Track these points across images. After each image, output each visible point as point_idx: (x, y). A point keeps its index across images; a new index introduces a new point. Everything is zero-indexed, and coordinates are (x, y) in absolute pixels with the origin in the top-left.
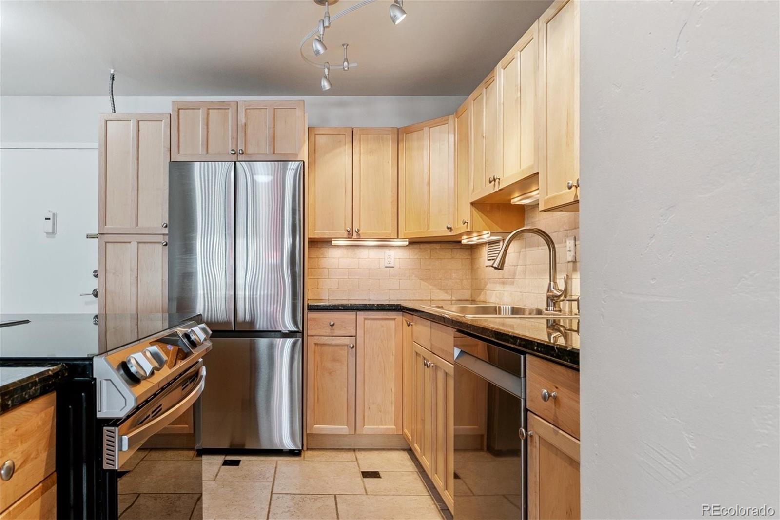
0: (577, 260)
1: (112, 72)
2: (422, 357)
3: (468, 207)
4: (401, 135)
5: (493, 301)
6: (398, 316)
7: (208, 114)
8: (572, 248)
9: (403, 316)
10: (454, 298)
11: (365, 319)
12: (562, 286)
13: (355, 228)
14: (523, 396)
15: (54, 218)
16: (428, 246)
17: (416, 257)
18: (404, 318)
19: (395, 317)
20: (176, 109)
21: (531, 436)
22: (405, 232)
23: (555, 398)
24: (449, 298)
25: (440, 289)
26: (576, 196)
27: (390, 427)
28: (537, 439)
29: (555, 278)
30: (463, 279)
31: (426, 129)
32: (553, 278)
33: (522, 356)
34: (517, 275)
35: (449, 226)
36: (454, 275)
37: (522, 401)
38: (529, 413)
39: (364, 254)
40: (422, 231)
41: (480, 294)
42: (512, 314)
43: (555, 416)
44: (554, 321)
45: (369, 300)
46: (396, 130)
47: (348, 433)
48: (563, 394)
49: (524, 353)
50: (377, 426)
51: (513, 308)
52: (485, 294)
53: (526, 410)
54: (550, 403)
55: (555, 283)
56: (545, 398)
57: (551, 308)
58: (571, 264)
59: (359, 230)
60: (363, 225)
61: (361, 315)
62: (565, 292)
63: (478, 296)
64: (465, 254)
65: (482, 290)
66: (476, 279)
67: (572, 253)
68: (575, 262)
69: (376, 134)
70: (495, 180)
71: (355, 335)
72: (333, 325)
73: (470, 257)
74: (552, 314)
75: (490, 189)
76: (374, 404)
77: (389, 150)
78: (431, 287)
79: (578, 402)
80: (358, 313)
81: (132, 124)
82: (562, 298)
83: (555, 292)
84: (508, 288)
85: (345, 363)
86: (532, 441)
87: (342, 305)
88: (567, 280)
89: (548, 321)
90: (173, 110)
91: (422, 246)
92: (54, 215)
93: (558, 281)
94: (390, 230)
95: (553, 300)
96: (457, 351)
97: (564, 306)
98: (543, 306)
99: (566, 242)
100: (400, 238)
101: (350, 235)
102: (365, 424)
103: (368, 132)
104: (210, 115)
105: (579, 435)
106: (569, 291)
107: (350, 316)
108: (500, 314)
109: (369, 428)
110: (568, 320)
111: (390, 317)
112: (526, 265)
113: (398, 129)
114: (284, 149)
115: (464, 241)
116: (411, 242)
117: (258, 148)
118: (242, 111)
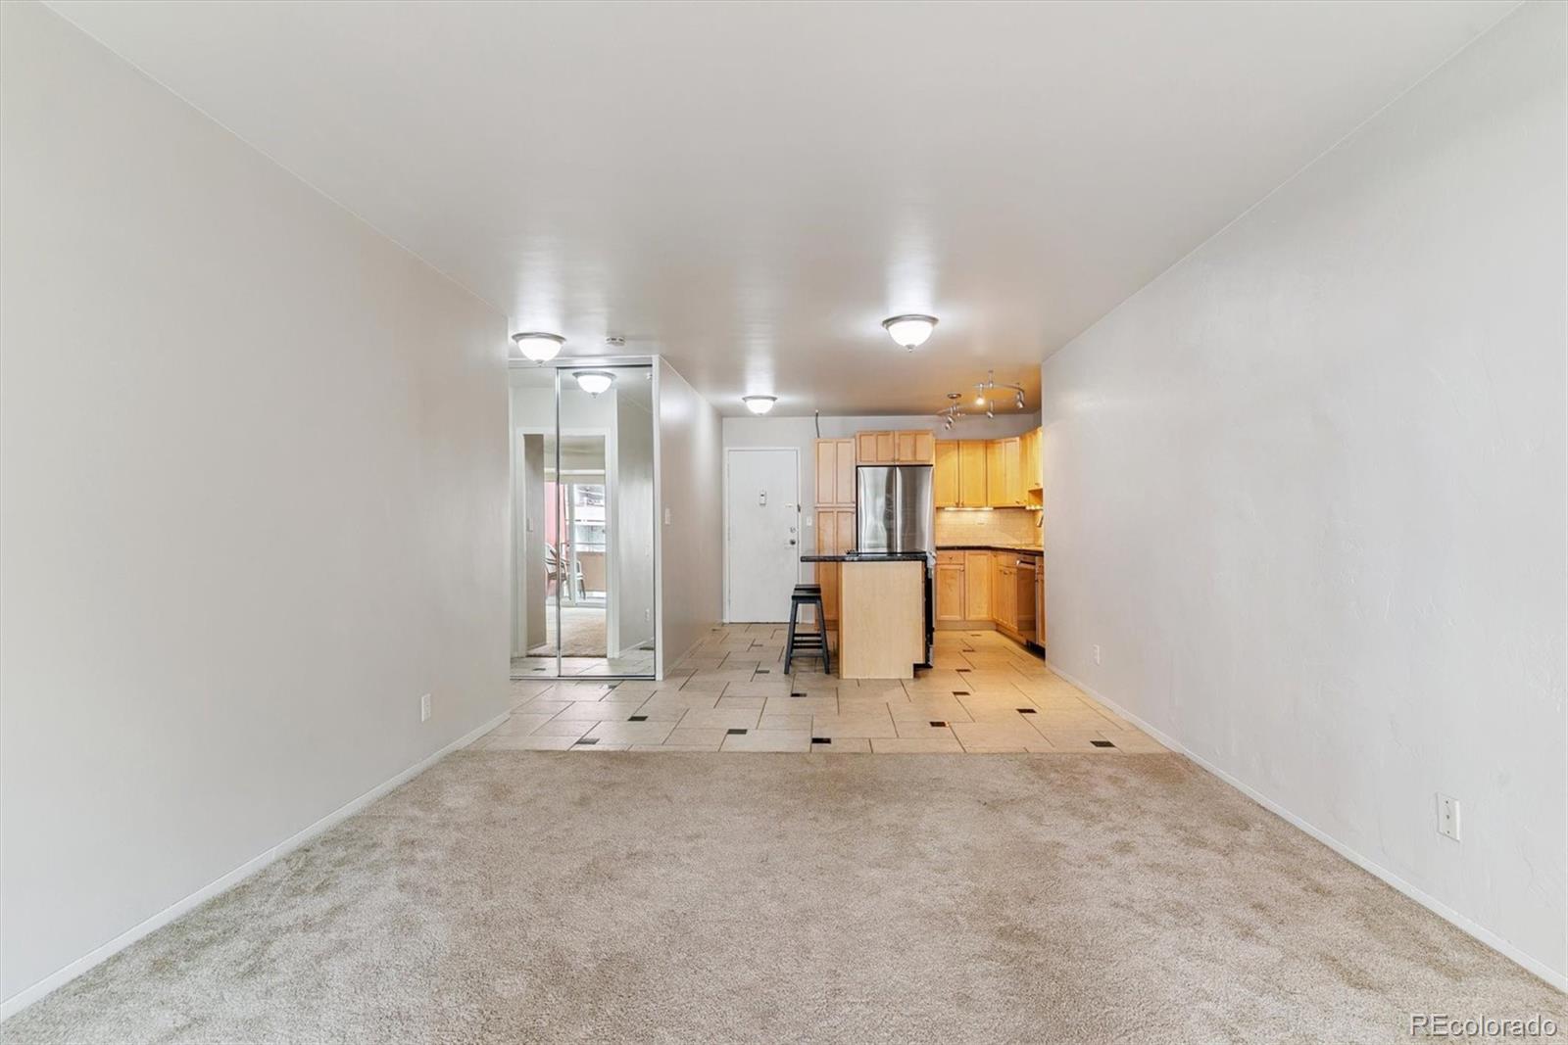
1: (817, 412)
3: (1027, 493)
4: (988, 443)
6: (989, 553)
7: (878, 438)
9: (991, 552)
11: (969, 555)
13: (961, 502)
15: (766, 495)
16: (1005, 510)
17: (998, 517)
19: (987, 553)
20: (859, 432)
21: (1037, 580)
22: (993, 503)
30: (1019, 530)
31: (1003, 444)
35: (1019, 501)
38: (1037, 574)
39: (964, 515)
40: (1003, 503)
46: (986, 441)
47: (960, 620)
50: (977, 616)
59: (963, 503)
60: (964, 499)
61: (967, 552)
69: (972, 442)
71: (963, 563)
73: (1030, 517)
76: (975, 602)
77: (981, 453)
78: (1007, 536)
80: (965, 551)
81: (833, 444)
85: (958, 580)
86: (1037, 582)
87: (956, 547)
90: (857, 433)
91: (1000, 510)
92: (766, 493)
94: (982, 502)
96: (1018, 562)
100: (989, 506)
101: (957, 505)
102: (970, 614)
103: (967, 441)
107: (962, 553)
109: (972, 617)
111: (984, 553)
114: (922, 458)
115: (1028, 508)
116: (995, 508)
117: (906, 458)
118: (897, 437)
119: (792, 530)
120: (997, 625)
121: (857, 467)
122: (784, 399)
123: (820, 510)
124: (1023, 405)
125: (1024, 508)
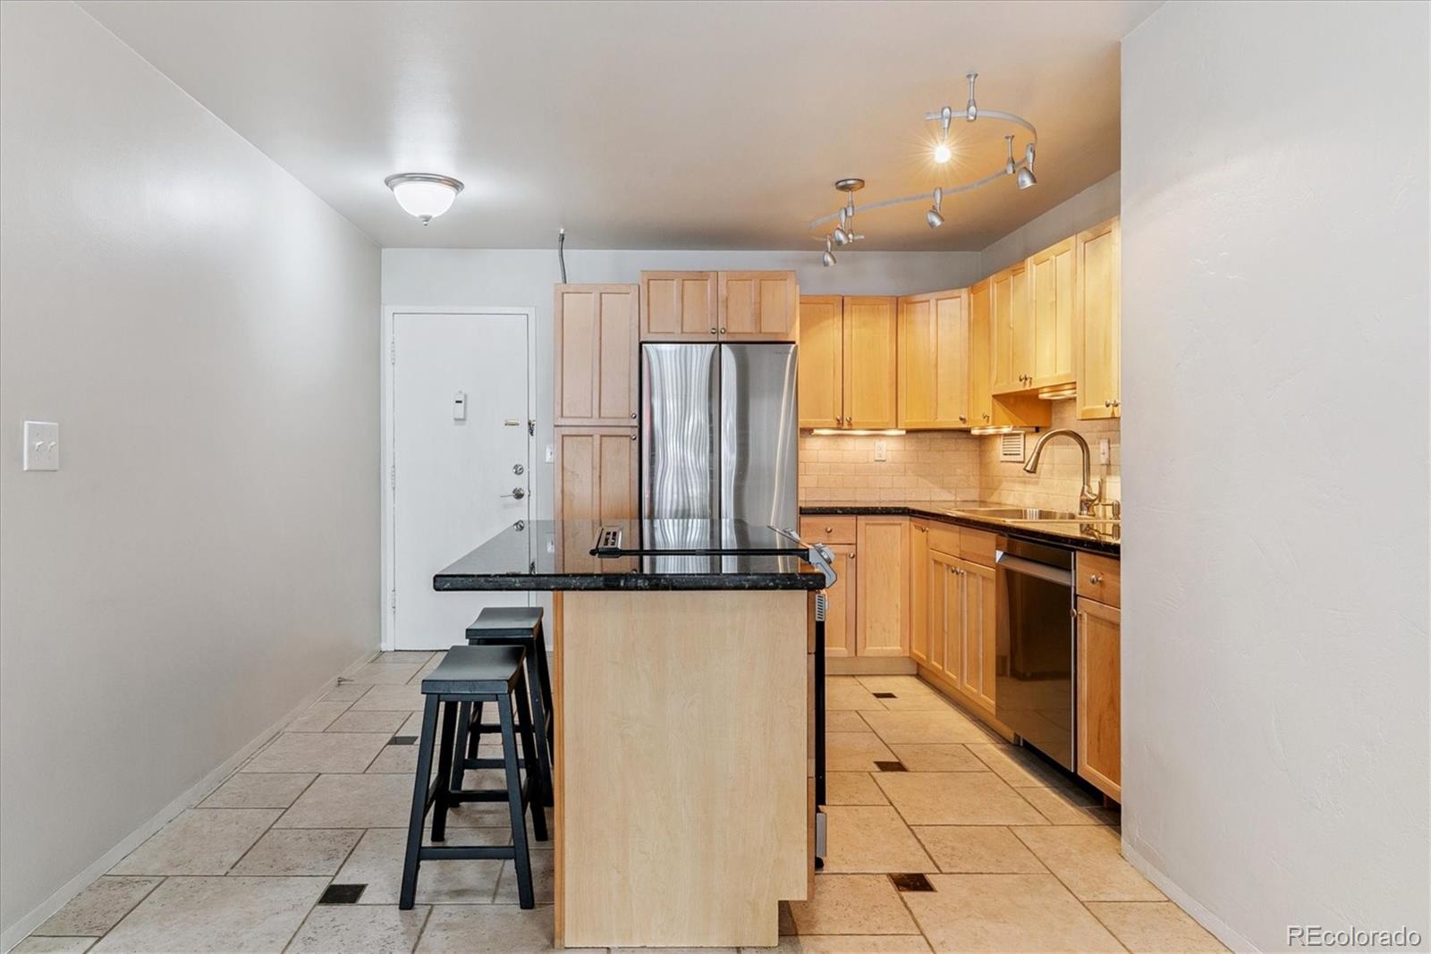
0: (1112, 463)
1: (562, 232)
2: (945, 566)
3: (990, 400)
4: (900, 305)
5: (1011, 503)
6: (905, 521)
7: (683, 285)
8: (1106, 451)
9: (910, 520)
10: (958, 499)
11: (866, 524)
12: (1096, 491)
13: (847, 417)
14: (1073, 584)
15: (466, 400)
16: (929, 435)
17: (913, 448)
18: (912, 524)
19: (900, 522)
20: (646, 281)
21: (1081, 615)
22: (907, 421)
23: (1100, 581)
24: (953, 498)
25: (942, 488)
26: (1113, 413)
27: (895, 648)
28: (1085, 616)
29: (1088, 481)
30: (969, 476)
31: (933, 301)
32: (1086, 482)
33: (1073, 553)
34: (1042, 473)
35: (963, 416)
36: (959, 471)
37: (1073, 589)
38: (1079, 598)
39: (849, 445)
40: (928, 420)
41: (992, 494)
42: (1040, 518)
43: (1101, 595)
44: (1088, 525)
45: (856, 501)
46: (894, 299)
47: (846, 656)
48: (1108, 578)
49: (1074, 550)
50: (879, 648)
51: (1041, 512)
52: (1000, 494)
53: (1076, 596)
54: (1096, 586)
55: (1089, 486)
56: (1093, 582)
57: (1085, 512)
58: (1105, 467)
59: (850, 419)
60: (854, 411)
61: (862, 519)
62: (1100, 496)
63: (990, 497)
64: (972, 446)
65: (997, 489)
66: (986, 476)
67: (1107, 456)
68: (1109, 465)
69: (869, 302)
70: (1026, 379)
71: (854, 542)
72: (831, 531)
73: (978, 449)
74: (1086, 519)
75: (1019, 387)
76: (876, 621)
77: (886, 323)
78: (931, 485)
79: (1119, 582)
80: (859, 517)
81: (594, 297)
82: (1096, 502)
83: (1089, 496)
84: (1031, 488)
85: (844, 575)
86: (1081, 619)
87: (841, 509)
88: (1101, 485)
89: (1081, 525)
90: (643, 282)
91: (920, 435)
92: (466, 396)
93: (1091, 484)
94: (888, 417)
95: (1086, 504)
96: (999, 554)
97: (1098, 510)
98: (1076, 510)
99: (1099, 443)
100: (899, 427)
101: (840, 424)
102: (868, 644)
103: (859, 300)
104: (686, 287)
105: (1120, 604)
106: (1103, 495)
107: (849, 521)
108: (1026, 518)
109: (871, 650)
110: (1101, 525)
111: (896, 522)
112: (1053, 464)
113: (897, 298)
114: (771, 328)
115: (975, 432)
116: (909, 431)
117: (742, 326)
118: (722, 283)
119: (518, 470)
120: (919, 666)
121: (641, 344)
122: (481, 189)
123: (566, 431)
124: (1034, 179)
125: (967, 431)
